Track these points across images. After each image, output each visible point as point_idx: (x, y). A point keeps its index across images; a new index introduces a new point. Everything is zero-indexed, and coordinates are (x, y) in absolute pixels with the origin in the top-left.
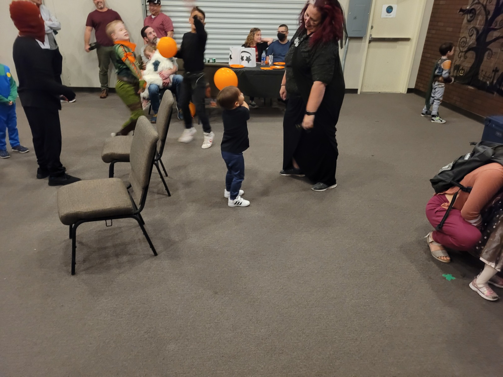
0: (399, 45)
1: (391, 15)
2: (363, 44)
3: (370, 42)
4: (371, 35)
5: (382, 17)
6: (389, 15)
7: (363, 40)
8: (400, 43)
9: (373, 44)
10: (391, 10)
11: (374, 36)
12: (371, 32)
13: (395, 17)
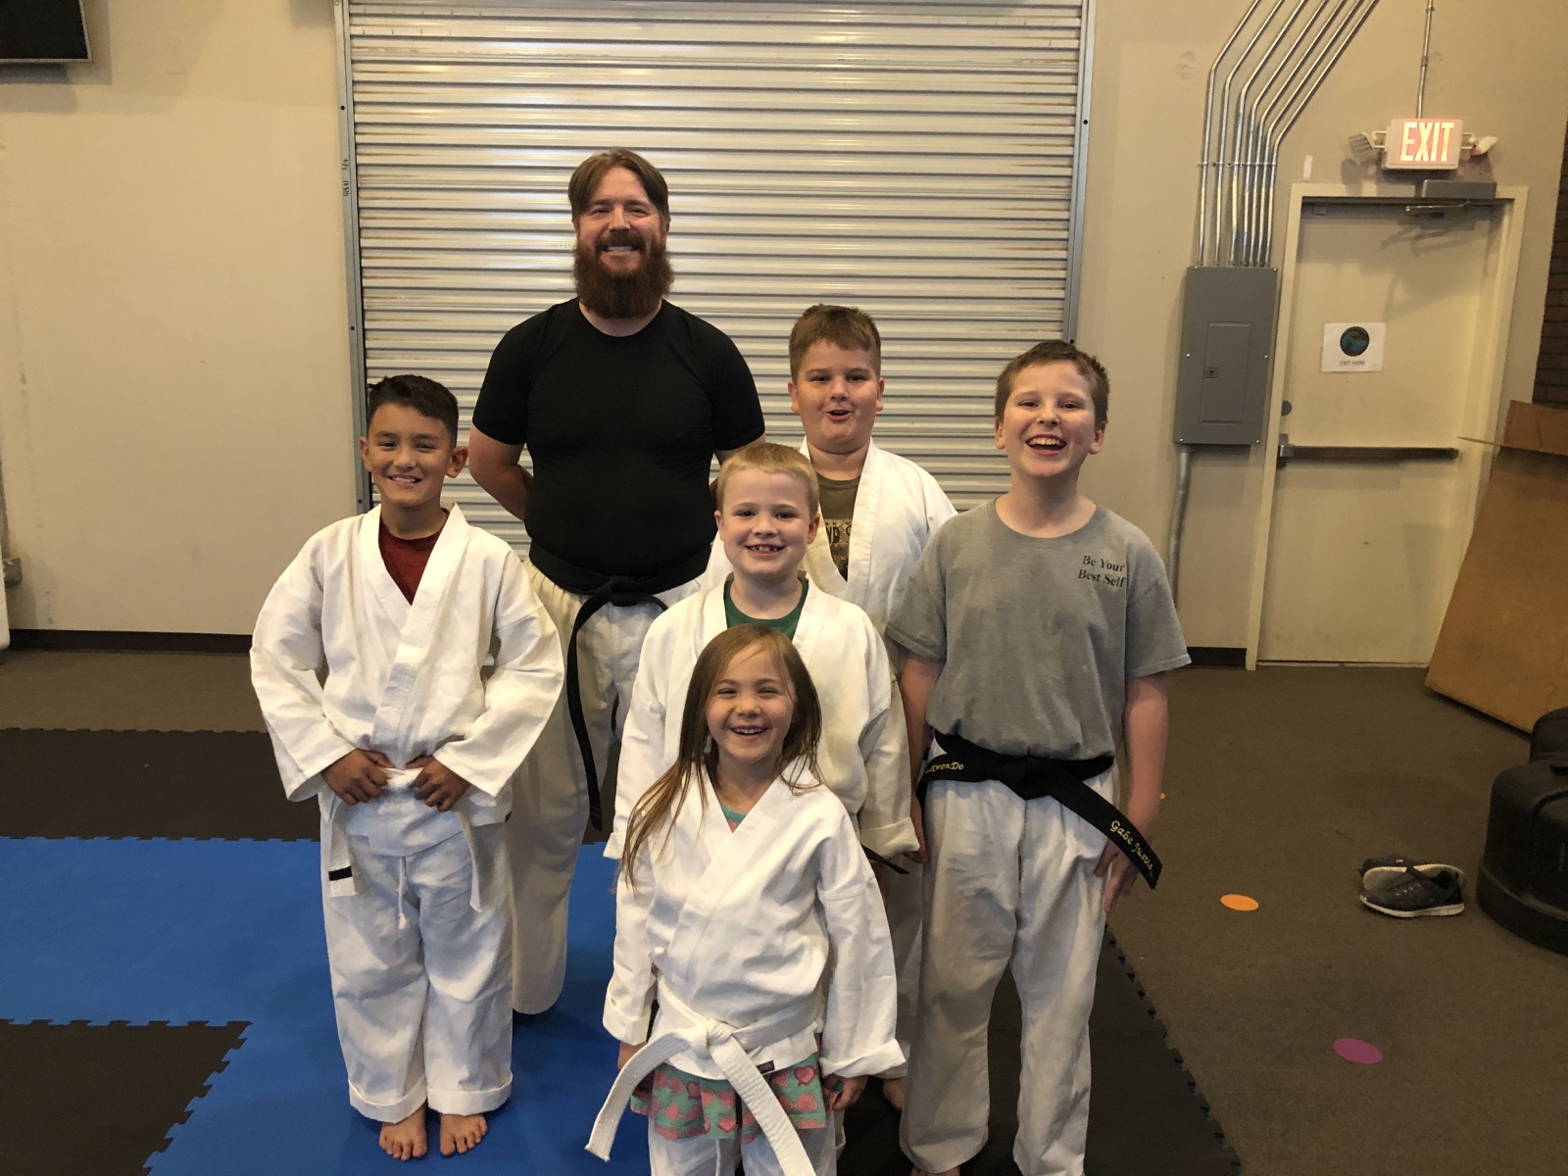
0: (1411, 475)
1: (1362, 363)
2: (1253, 470)
3: (1281, 463)
4: (1283, 437)
5: (1324, 370)
6: (1355, 363)
7: (1252, 458)
8: (1412, 467)
9: (1293, 471)
10: (1360, 343)
11: (1296, 441)
12: (1282, 424)
13: (1379, 368)
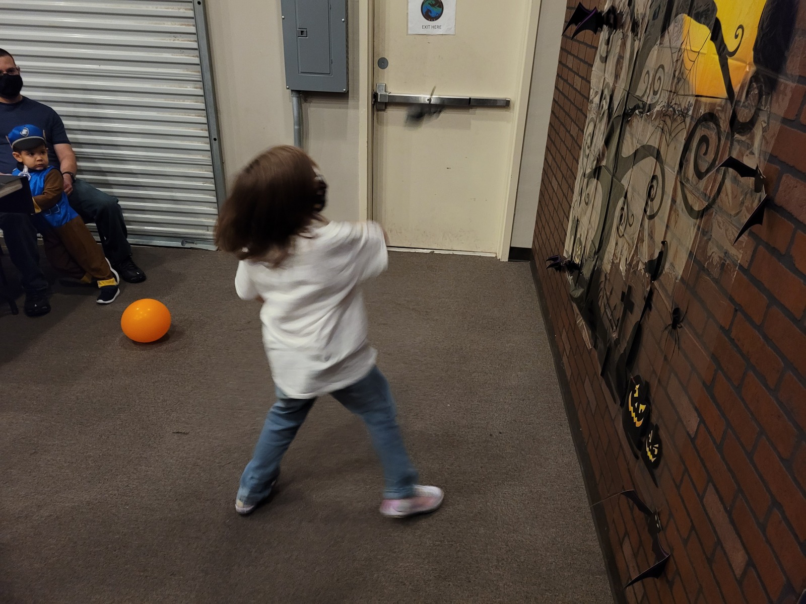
0: (478, 119)
1: (439, 27)
2: (351, 112)
5: (409, 32)
6: (434, 27)
7: (351, 102)
8: (480, 112)
10: (437, 10)
12: (373, 75)
13: (452, 32)
